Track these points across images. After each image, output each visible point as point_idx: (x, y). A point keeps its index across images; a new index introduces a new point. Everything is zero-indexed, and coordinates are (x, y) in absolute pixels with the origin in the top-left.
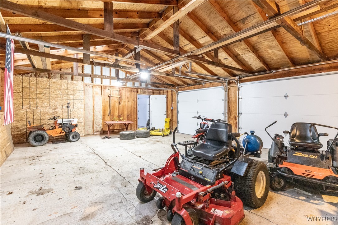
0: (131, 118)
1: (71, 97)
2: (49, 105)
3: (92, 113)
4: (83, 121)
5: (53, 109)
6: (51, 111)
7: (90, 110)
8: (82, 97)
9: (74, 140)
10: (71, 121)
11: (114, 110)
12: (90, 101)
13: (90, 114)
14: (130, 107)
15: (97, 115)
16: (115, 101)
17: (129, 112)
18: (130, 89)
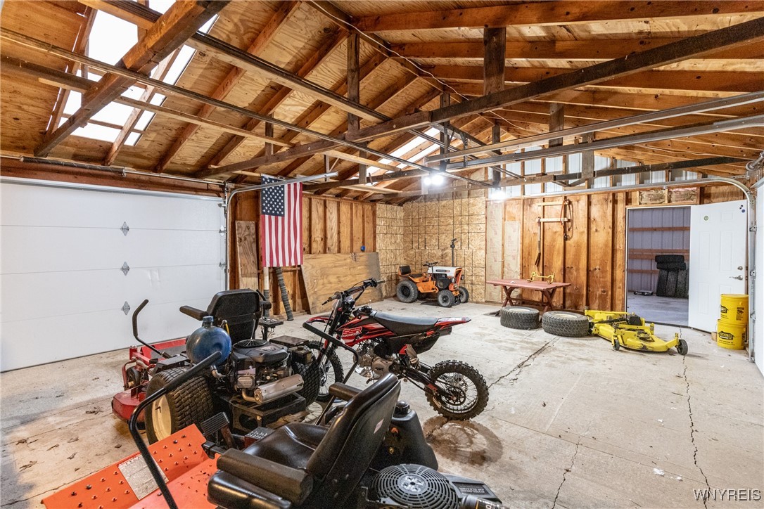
0: (603, 277)
1: (466, 227)
2: (437, 243)
3: (500, 259)
4: (483, 273)
5: (442, 250)
6: (440, 254)
7: (496, 252)
8: (483, 226)
9: (444, 305)
10: (446, 271)
11: (551, 254)
12: (496, 234)
13: (495, 261)
14: (600, 246)
15: (509, 264)
16: (556, 232)
17: (598, 262)
18: (601, 197)
